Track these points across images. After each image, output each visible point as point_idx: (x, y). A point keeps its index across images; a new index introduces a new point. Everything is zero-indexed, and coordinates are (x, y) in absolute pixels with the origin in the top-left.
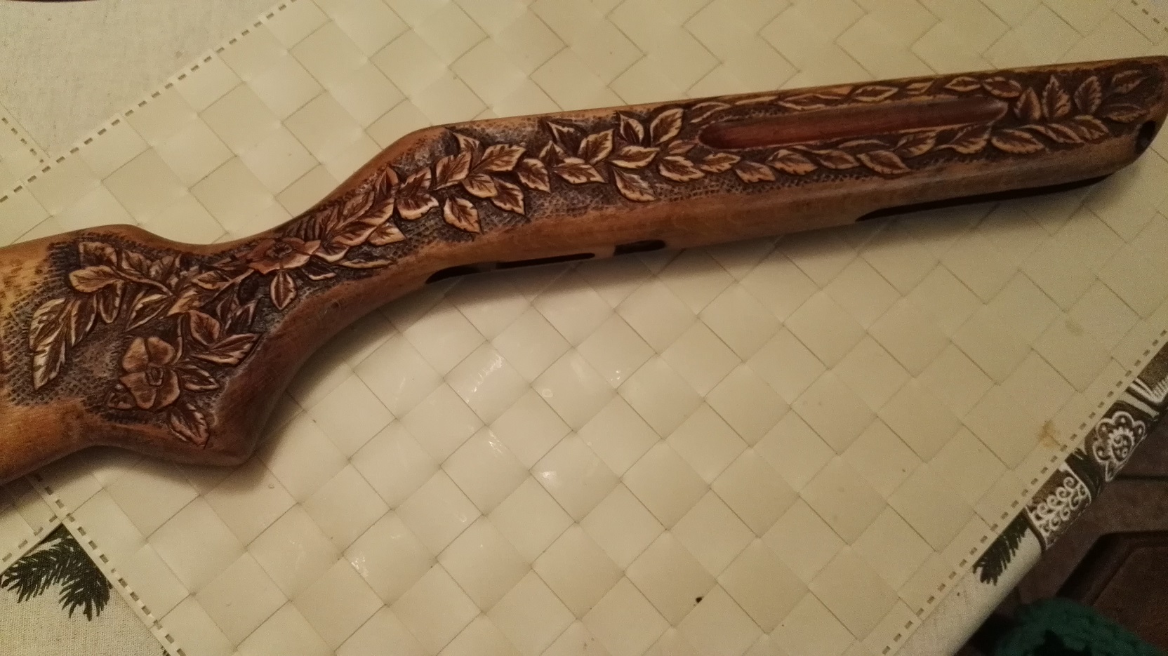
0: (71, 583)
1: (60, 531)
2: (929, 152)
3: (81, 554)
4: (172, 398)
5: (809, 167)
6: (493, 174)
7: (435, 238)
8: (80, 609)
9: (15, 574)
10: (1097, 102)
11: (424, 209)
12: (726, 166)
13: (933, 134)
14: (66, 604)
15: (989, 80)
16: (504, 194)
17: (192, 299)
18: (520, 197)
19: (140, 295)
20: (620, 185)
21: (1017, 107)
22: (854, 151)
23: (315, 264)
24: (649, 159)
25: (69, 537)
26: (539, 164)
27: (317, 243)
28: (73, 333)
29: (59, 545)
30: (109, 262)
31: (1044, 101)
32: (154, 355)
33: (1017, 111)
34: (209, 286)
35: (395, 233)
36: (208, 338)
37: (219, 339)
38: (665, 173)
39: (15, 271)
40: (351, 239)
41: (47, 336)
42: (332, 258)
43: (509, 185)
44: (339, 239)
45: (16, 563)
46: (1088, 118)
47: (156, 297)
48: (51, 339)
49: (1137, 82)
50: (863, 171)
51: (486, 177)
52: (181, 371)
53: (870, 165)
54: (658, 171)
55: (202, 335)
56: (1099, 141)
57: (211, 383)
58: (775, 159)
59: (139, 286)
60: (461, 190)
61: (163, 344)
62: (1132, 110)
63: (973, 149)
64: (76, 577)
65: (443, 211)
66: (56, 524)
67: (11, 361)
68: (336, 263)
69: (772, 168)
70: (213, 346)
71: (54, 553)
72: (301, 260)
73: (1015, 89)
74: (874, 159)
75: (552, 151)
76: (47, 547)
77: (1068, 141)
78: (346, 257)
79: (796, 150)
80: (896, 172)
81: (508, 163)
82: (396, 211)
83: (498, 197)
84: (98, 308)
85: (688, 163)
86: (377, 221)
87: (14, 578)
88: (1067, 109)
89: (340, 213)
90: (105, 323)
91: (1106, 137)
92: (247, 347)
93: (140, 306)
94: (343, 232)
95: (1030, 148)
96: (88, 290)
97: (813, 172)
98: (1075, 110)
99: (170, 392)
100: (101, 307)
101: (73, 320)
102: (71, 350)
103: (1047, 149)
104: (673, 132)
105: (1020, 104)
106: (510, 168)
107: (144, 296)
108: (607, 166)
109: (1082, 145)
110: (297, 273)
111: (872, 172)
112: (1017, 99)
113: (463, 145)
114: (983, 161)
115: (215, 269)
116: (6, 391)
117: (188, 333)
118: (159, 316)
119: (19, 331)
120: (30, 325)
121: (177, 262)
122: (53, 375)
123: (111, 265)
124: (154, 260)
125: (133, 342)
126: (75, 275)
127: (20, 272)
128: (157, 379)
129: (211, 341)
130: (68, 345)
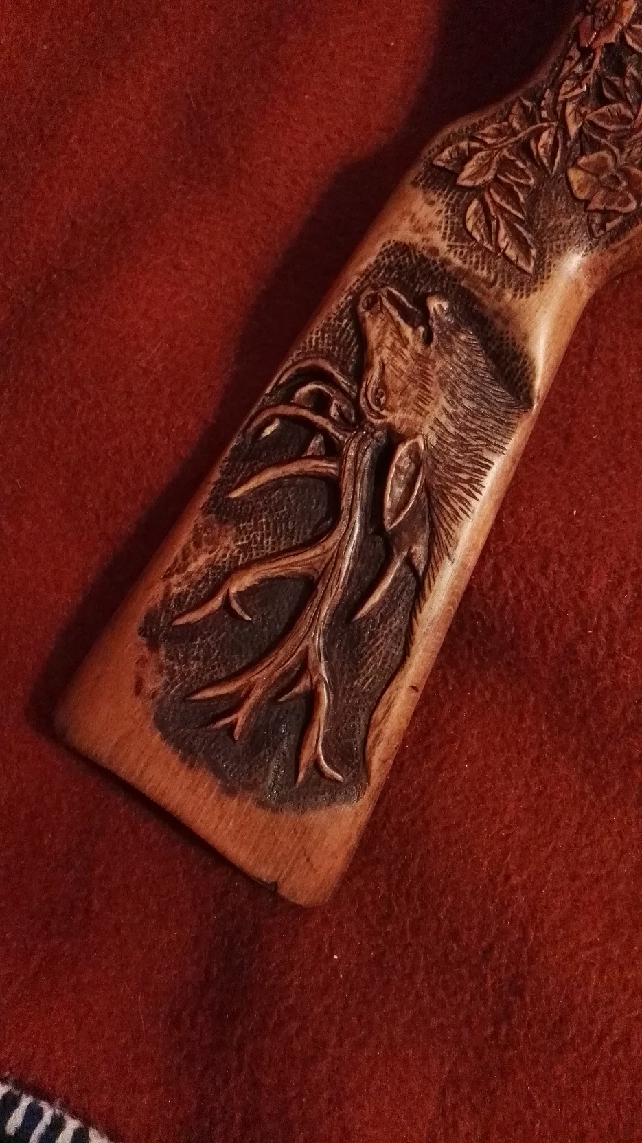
17: (577, 110)
19: (533, 144)
28: (513, 212)
30: (473, 151)
32: (596, 170)
34: (577, 92)
41: (496, 233)
47: (545, 135)
55: (618, 124)
59: (523, 141)
61: (594, 157)
70: (635, 123)
72: (631, 6)
84: (511, 181)
93: (541, 151)
96: (488, 177)
101: (504, 204)
102: (529, 224)
107: (537, 142)
110: (638, 18)
115: (566, 78)
116: (508, 295)
117: (603, 132)
118: (564, 144)
119: (471, 250)
120: (474, 239)
121: (527, 103)
122: (534, 252)
123: (480, 150)
124: (506, 119)
125: (567, 177)
126: (464, 180)
127: (417, 217)
128: (618, 183)
129: (629, 121)
130: (521, 222)
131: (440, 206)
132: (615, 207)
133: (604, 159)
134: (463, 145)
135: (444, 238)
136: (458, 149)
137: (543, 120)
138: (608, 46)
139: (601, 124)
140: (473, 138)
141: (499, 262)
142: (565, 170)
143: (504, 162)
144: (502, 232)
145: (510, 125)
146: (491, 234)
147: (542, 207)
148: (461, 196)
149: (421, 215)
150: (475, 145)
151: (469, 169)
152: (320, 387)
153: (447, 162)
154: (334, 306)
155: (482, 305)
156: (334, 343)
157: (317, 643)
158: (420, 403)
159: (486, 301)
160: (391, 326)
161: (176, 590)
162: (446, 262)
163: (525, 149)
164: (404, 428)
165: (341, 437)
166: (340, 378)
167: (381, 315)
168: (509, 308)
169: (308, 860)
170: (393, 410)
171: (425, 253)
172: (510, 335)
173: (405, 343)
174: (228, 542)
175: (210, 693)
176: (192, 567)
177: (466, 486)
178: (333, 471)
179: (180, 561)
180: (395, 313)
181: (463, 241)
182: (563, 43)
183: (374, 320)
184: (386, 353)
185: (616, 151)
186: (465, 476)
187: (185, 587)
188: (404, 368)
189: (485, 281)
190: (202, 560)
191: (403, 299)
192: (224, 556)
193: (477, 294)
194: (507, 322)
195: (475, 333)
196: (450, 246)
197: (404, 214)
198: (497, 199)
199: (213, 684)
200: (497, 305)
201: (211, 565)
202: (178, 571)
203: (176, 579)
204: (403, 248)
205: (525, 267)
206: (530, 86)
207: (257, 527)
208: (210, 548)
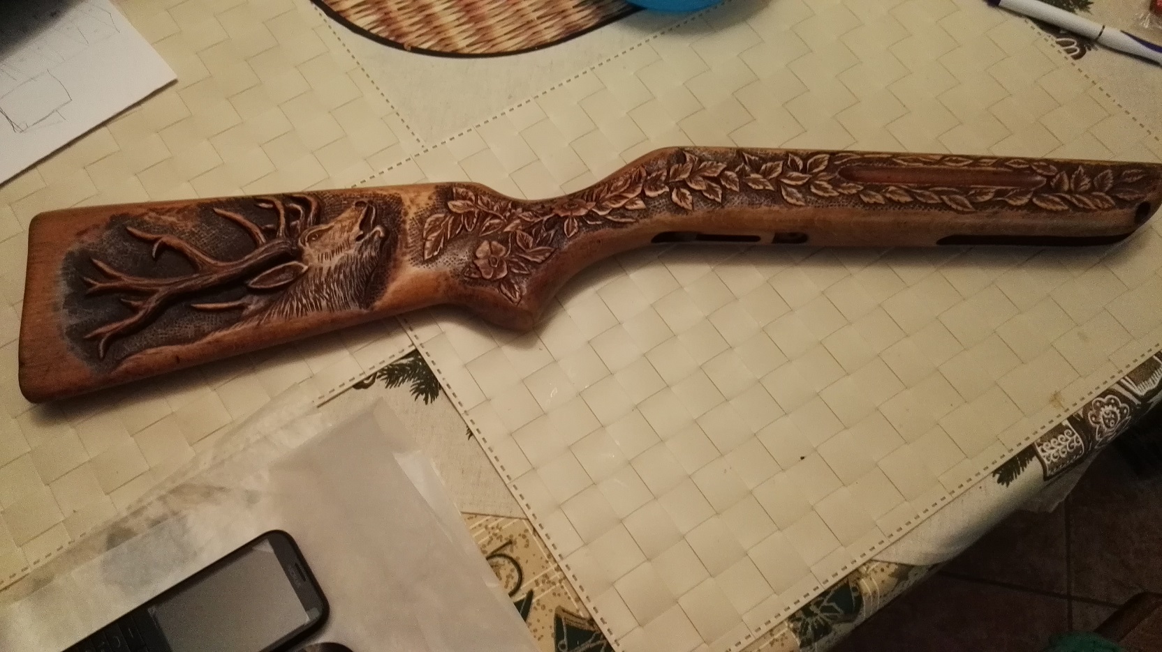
0: (419, 382)
1: (415, 353)
2: (990, 200)
3: (426, 367)
4: (503, 275)
5: (908, 199)
6: (705, 178)
7: (664, 210)
8: (422, 397)
9: (385, 372)
10: (1110, 185)
11: (660, 192)
12: (854, 191)
13: (994, 190)
14: (414, 393)
15: (1035, 163)
16: (710, 189)
17: (517, 225)
18: (720, 192)
19: (489, 219)
20: (784, 193)
21: (1052, 182)
22: (939, 193)
23: (590, 215)
24: (805, 181)
25: (420, 357)
26: (734, 175)
27: (594, 203)
28: (449, 233)
29: (413, 361)
30: (470, 199)
31: (1072, 180)
32: (494, 251)
33: (1052, 184)
34: (528, 219)
35: (640, 204)
36: (527, 246)
37: (532, 248)
38: (813, 190)
39: (416, 196)
40: (614, 204)
41: (433, 232)
42: (601, 213)
43: (714, 185)
44: (607, 203)
45: (387, 366)
46: (1102, 194)
47: (497, 221)
48: (435, 234)
49: (1139, 177)
50: (943, 206)
51: (701, 179)
52: (509, 261)
53: (949, 203)
54: (810, 189)
55: (523, 244)
56: (1108, 209)
57: (525, 270)
58: (886, 191)
59: (487, 215)
60: (684, 184)
61: (500, 246)
62: (1133, 193)
63: (1019, 203)
64: (421, 379)
65: (671, 195)
66: (413, 348)
67: (412, 243)
68: (604, 217)
69: (885, 197)
70: (528, 251)
71: (409, 365)
72: (583, 212)
73: (1053, 171)
74: (950, 200)
75: (743, 169)
76: (404, 361)
77: (1085, 207)
78: (609, 214)
79: (900, 188)
80: (966, 210)
81: (715, 172)
82: (643, 192)
83: (706, 191)
84: (464, 222)
85: (830, 187)
86: (631, 196)
87: (385, 374)
88: (1087, 187)
89: (609, 189)
90: (467, 231)
91: (1113, 208)
92: (547, 255)
93: (488, 224)
94: (610, 199)
95: (1059, 208)
96: (459, 212)
97: (910, 203)
98: (1093, 188)
99: (502, 271)
100: (466, 222)
101: (449, 226)
102: (447, 242)
103: (1071, 210)
104: (822, 167)
105: (1055, 180)
106: (716, 175)
107: (490, 219)
108: (777, 182)
109: (1095, 211)
110: (580, 218)
112: (1054, 177)
113: (688, 159)
114: (1025, 212)
116: (408, 257)
117: (514, 242)
118: (498, 231)
119: (418, 228)
120: (424, 225)
121: (510, 205)
122: (436, 253)
123: (472, 201)
124: (496, 202)
125: (482, 242)
127: (419, 197)
128: (495, 263)
130: (446, 239)
131: (431, 203)
132: (483, 271)
133: (501, 250)
134: (470, 194)
135: (415, 213)
136: (467, 193)
139: (518, 238)
140: (476, 196)
141: (420, 243)
142: (485, 239)
143: (471, 212)
146: (431, 231)
147: (460, 242)
148: (442, 208)
150: (473, 198)
151: (459, 203)
153: (458, 192)
155: (395, 251)
156: (331, 205)
158: (324, 256)
159: (398, 250)
160: (354, 220)
161: (146, 218)
162: (404, 222)
163: (484, 217)
164: (307, 257)
165: (281, 234)
166: (311, 216)
167: (357, 212)
168: (401, 262)
170: (311, 247)
171: (403, 211)
173: (351, 229)
174: (190, 224)
175: (101, 264)
177: (300, 306)
178: (260, 242)
179: (163, 211)
180: (362, 217)
181: (419, 222)
183: (352, 211)
184: (338, 225)
186: (304, 301)
187: (152, 221)
188: (337, 238)
189: (407, 243)
191: (373, 216)
193: (399, 245)
194: (395, 267)
195: (381, 258)
196: (413, 218)
197: (418, 192)
200: (399, 257)
201: (173, 224)
202: (157, 213)
203: (153, 214)
204: (399, 201)
205: (426, 255)
207: (208, 232)
208: (181, 218)
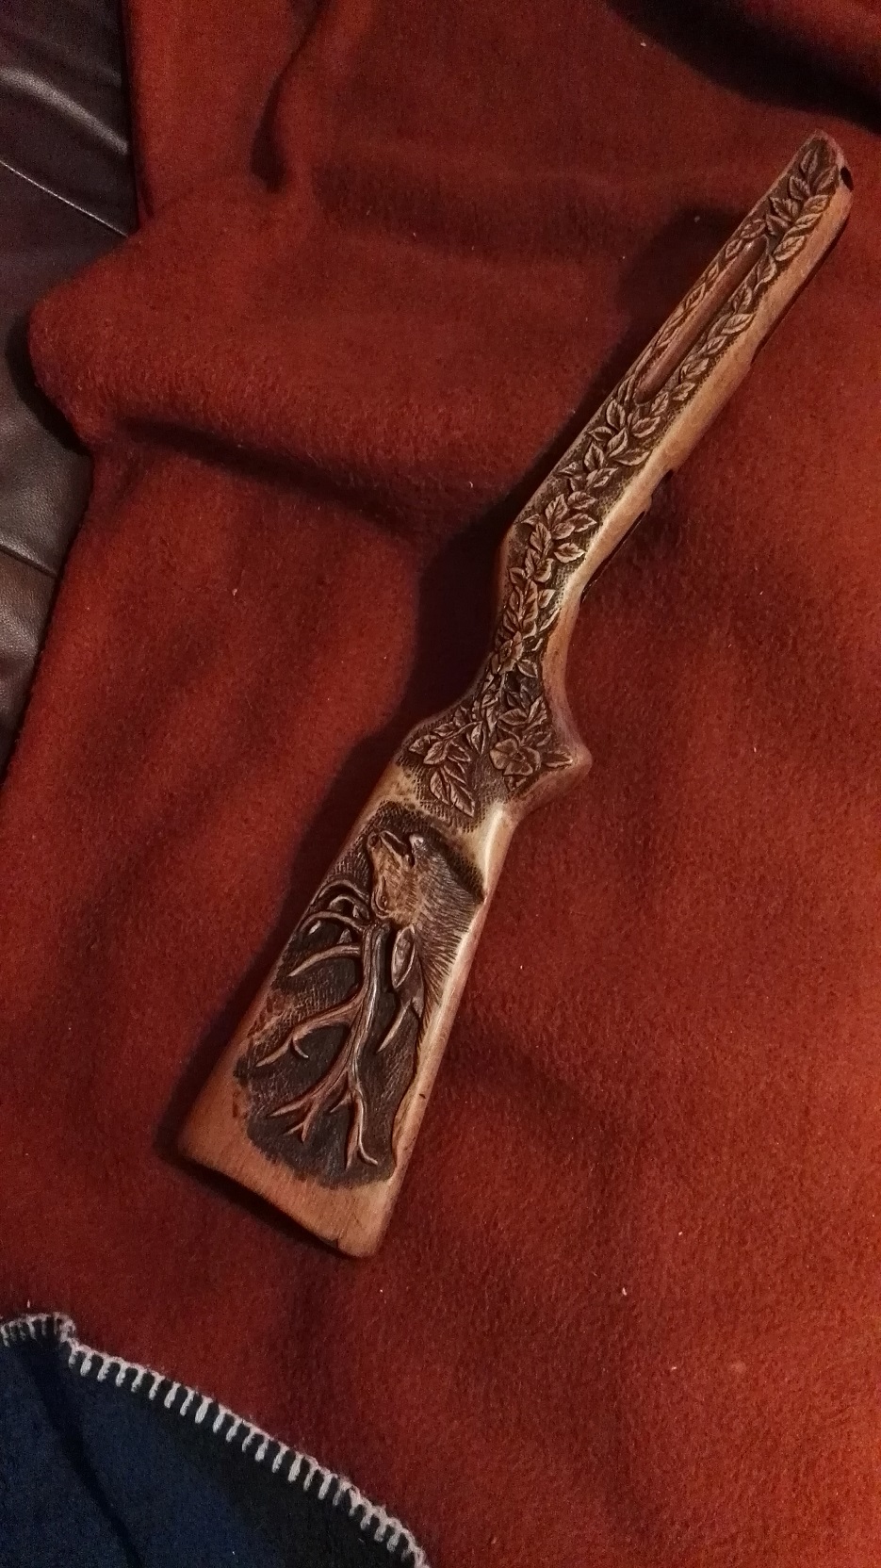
2: (753, 296)
4: (538, 757)
5: (705, 362)
6: (563, 520)
10: (806, 187)
11: (549, 568)
12: (666, 402)
13: (745, 287)
15: (743, 233)
16: (579, 523)
17: (493, 714)
18: (586, 516)
20: (625, 463)
21: (771, 231)
22: (718, 333)
24: (626, 437)
26: (579, 493)
27: (518, 634)
28: (459, 779)
30: (433, 741)
31: (780, 214)
32: (507, 751)
33: (773, 233)
34: (493, 702)
36: (521, 718)
37: (528, 715)
38: (641, 435)
39: (397, 787)
40: (532, 616)
41: (449, 793)
42: (533, 633)
43: (575, 517)
44: (525, 622)
46: (811, 199)
49: (816, 156)
50: (732, 338)
51: (561, 525)
52: (528, 744)
53: (733, 331)
54: (636, 438)
55: (518, 721)
56: (828, 204)
57: (547, 734)
58: (684, 376)
59: (463, 734)
60: (556, 543)
61: (505, 742)
62: (828, 174)
63: (772, 273)
65: (559, 561)
67: (447, 818)
68: (537, 634)
69: (690, 380)
70: (529, 720)
72: (521, 649)
73: (760, 223)
74: (731, 328)
75: (577, 482)
77: (813, 221)
78: (539, 627)
79: (691, 362)
80: (748, 322)
81: (562, 508)
82: (537, 583)
83: (577, 528)
84: (456, 760)
85: (647, 419)
86: (535, 596)
88: (796, 207)
89: (512, 611)
90: (468, 762)
91: (829, 200)
92: (543, 705)
93: (474, 741)
94: (524, 616)
95: (799, 244)
96: (442, 759)
97: (709, 362)
98: (801, 204)
99: (533, 756)
100: (458, 759)
101: (452, 775)
102: (468, 787)
103: (807, 235)
104: (623, 414)
105: (771, 228)
106: (566, 509)
107: (470, 735)
108: (612, 462)
109: (822, 216)
110: (525, 655)
111: (737, 334)
112: (767, 227)
113: (532, 523)
114: (782, 274)
115: (486, 693)
116: (460, 830)
117: (510, 727)
118: (487, 735)
119: (435, 804)
120: (436, 798)
121: (464, 709)
122: (473, 804)
123: (436, 741)
124: (452, 720)
125: (490, 757)
126: (427, 761)
127: (401, 785)
128: (520, 757)
129: (524, 719)
130: (464, 785)
131: (414, 777)
132: (520, 772)
133: (510, 743)
134: (426, 738)
135: (417, 798)
136: (423, 740)
137: (474, 720)
138: (509, 673)
139: (507, 722)
140: (432, 733)
141: (452, 811)
142: (488, 752)
143: (451, 747)
144: (453, 792)
145: (454, 724)
146: (447, 794)
147: (476, 776)
148: (427, 771)
149: (402, 784)
150: (433, 737)
151: (431, 753)
152: (346, 898)
153: (417, 748)
154: (351, 845)
155: (444, 838)
156: (353, 869)
157: (355, 1067)
158: (410, 904)
159: (447, 836)
160: (388, 856)
161: (257, 1043)
162: (420, 813)
163: (463, 739)
164: (401, 920)
165: (361, 929)
167: (381, 849)
168: (461, 839)
169: (358, 1221)
170: (392, 909)
171: (406, 807)
172: (464, 856)
173: (397, 865)
174: (290, 1006)
175: (284, 1111)
176: (267, 1026)
177: (444, 955)
178: (356, 952)
179: (258, 1023)
180: (390, 847)
181: (430, 798)
182: (483, 671)
183: (377, 852)
184: (386, 873)
185: (518, 738)
186: (442, 948)
187: (262, 1041)
188: (398, 882)
189: (444, 823)
190: (274, 1020)
191: (395, 838)
192: (288, 1016)
193: (441, 831)
194: (461, 848)
195: (442, 855)
196: (422, 803)
197: (392, 783)
198: (449, 772)
199: (286, 1104)
200: (453, 838)
201: (279, 1023)
202: (257, 1030)
203: (257, 1035)
204: (393, 805)
205: (469, 813)
206: (465, 698)
207: (310, 994)
208: (279, 1012)
